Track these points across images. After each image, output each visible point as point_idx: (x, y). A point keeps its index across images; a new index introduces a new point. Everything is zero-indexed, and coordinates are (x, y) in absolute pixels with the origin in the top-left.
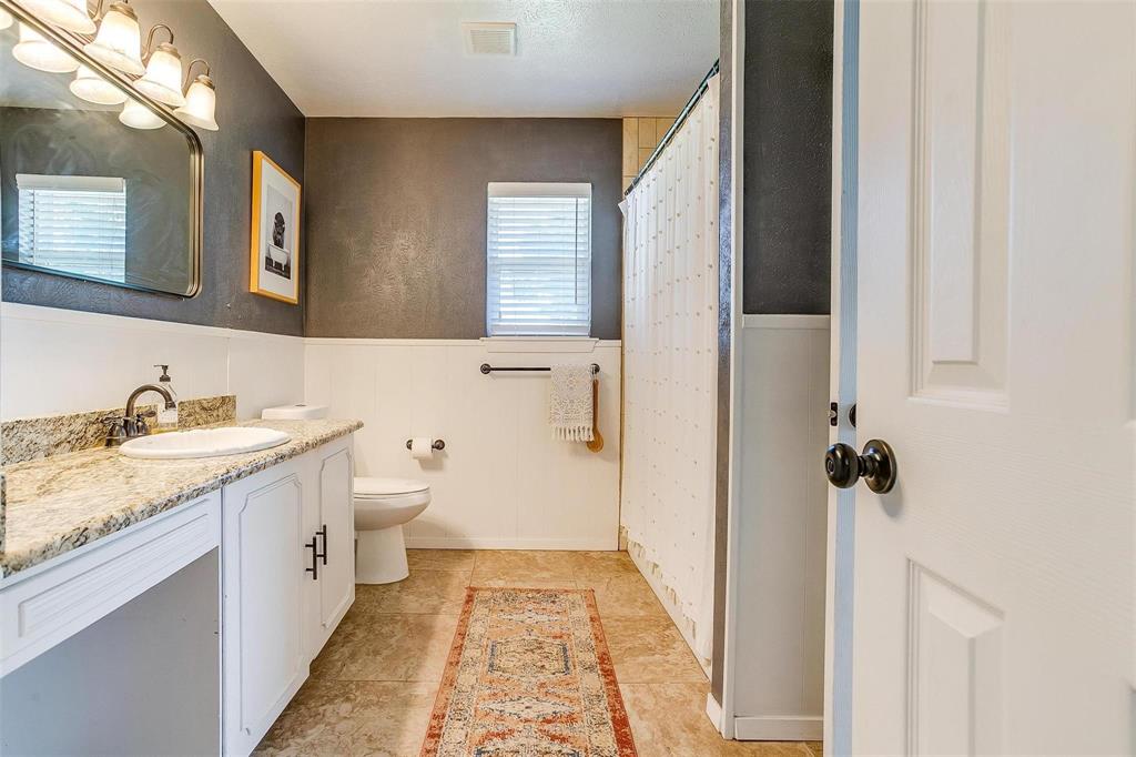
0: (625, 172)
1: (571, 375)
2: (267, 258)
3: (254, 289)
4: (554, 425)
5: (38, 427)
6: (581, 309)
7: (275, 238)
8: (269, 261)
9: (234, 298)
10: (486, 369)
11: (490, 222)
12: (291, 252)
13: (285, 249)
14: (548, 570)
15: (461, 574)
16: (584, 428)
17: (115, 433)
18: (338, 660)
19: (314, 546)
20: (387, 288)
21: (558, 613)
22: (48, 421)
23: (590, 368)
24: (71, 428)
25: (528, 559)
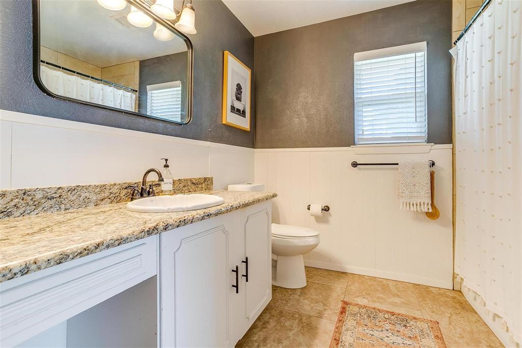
0: (454, 28)
1: (413, 168)
2: (231, 106)
3: (224, 122)
4: (401, 200)
5: (90, 189)
6: (419, 125)
7: (236, 96)
8: (233, 108)
9: (213, 126)
10: (355, 165)
11: (356, 77)
12: (245, 103)
13: (242, 102)
14: (398, 296)
15: (339, 289)
16: (424, 203)
17: (134, 194)
18: (256, 341)
19: (237, 271)
20: (296, 121)
21: (410, 337)
22: (96, 187)
23: (428, 164)
24: (111, 191)
25: (383, 286)
